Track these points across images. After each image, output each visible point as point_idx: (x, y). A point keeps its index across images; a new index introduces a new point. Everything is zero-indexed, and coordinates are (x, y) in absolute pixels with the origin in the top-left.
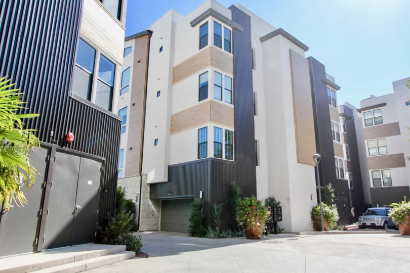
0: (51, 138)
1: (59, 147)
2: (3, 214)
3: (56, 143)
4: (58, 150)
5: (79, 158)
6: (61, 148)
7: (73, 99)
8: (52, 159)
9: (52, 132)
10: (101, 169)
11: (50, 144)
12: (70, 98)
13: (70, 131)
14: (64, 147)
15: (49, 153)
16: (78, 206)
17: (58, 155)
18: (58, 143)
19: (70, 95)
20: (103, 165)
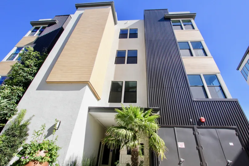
0: (192, 122)
1: (198, 126)
2: (181, 164)
3: (195, 124)
4: (198, 128)
5: (214, 130)
6: (199, 127)
7: (196, 101)
8: (197, 133)
9: (191, 120)
10: (236, 134)
11: (192, 126)
12: (194, 101)
13: (201, 116)
14: (201, 125)
15: (194, 130)
16: (229, 161)
17: (200, 131)
18: (196, 124)
19: (193, 99)
20: (236, 131)
